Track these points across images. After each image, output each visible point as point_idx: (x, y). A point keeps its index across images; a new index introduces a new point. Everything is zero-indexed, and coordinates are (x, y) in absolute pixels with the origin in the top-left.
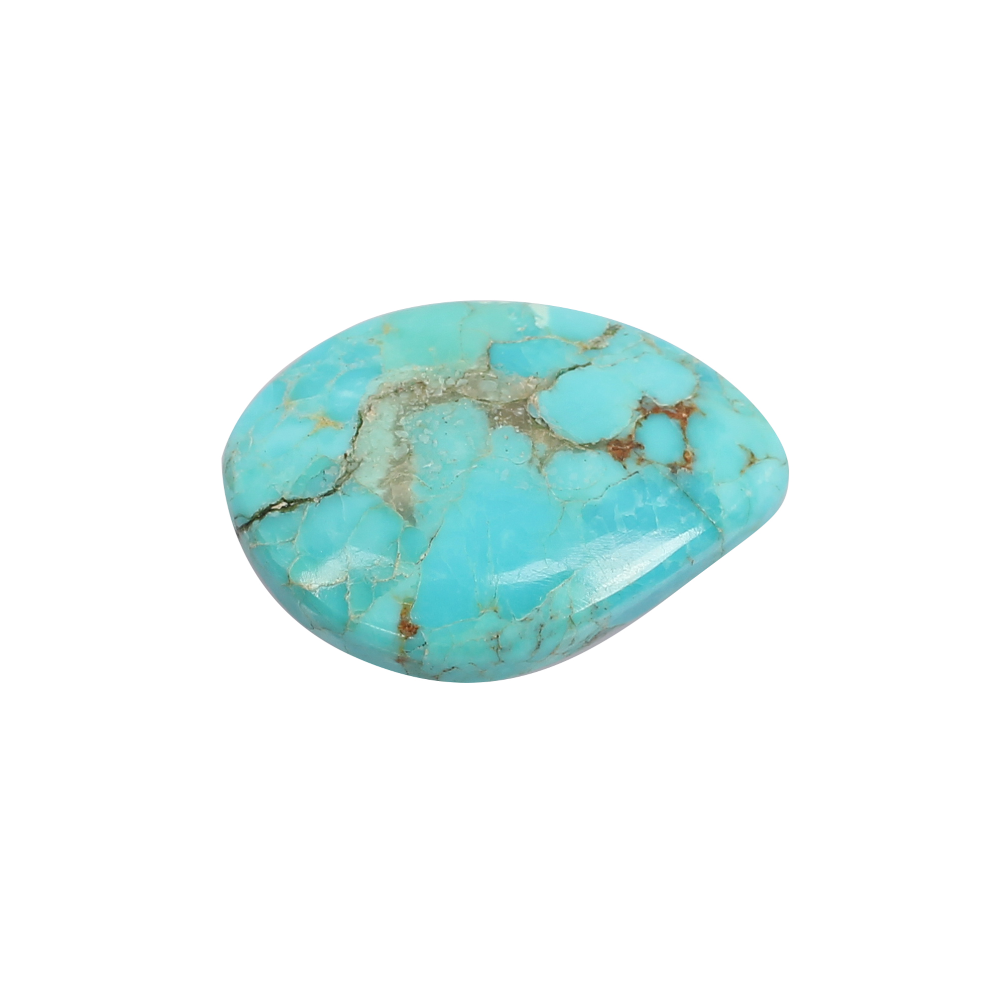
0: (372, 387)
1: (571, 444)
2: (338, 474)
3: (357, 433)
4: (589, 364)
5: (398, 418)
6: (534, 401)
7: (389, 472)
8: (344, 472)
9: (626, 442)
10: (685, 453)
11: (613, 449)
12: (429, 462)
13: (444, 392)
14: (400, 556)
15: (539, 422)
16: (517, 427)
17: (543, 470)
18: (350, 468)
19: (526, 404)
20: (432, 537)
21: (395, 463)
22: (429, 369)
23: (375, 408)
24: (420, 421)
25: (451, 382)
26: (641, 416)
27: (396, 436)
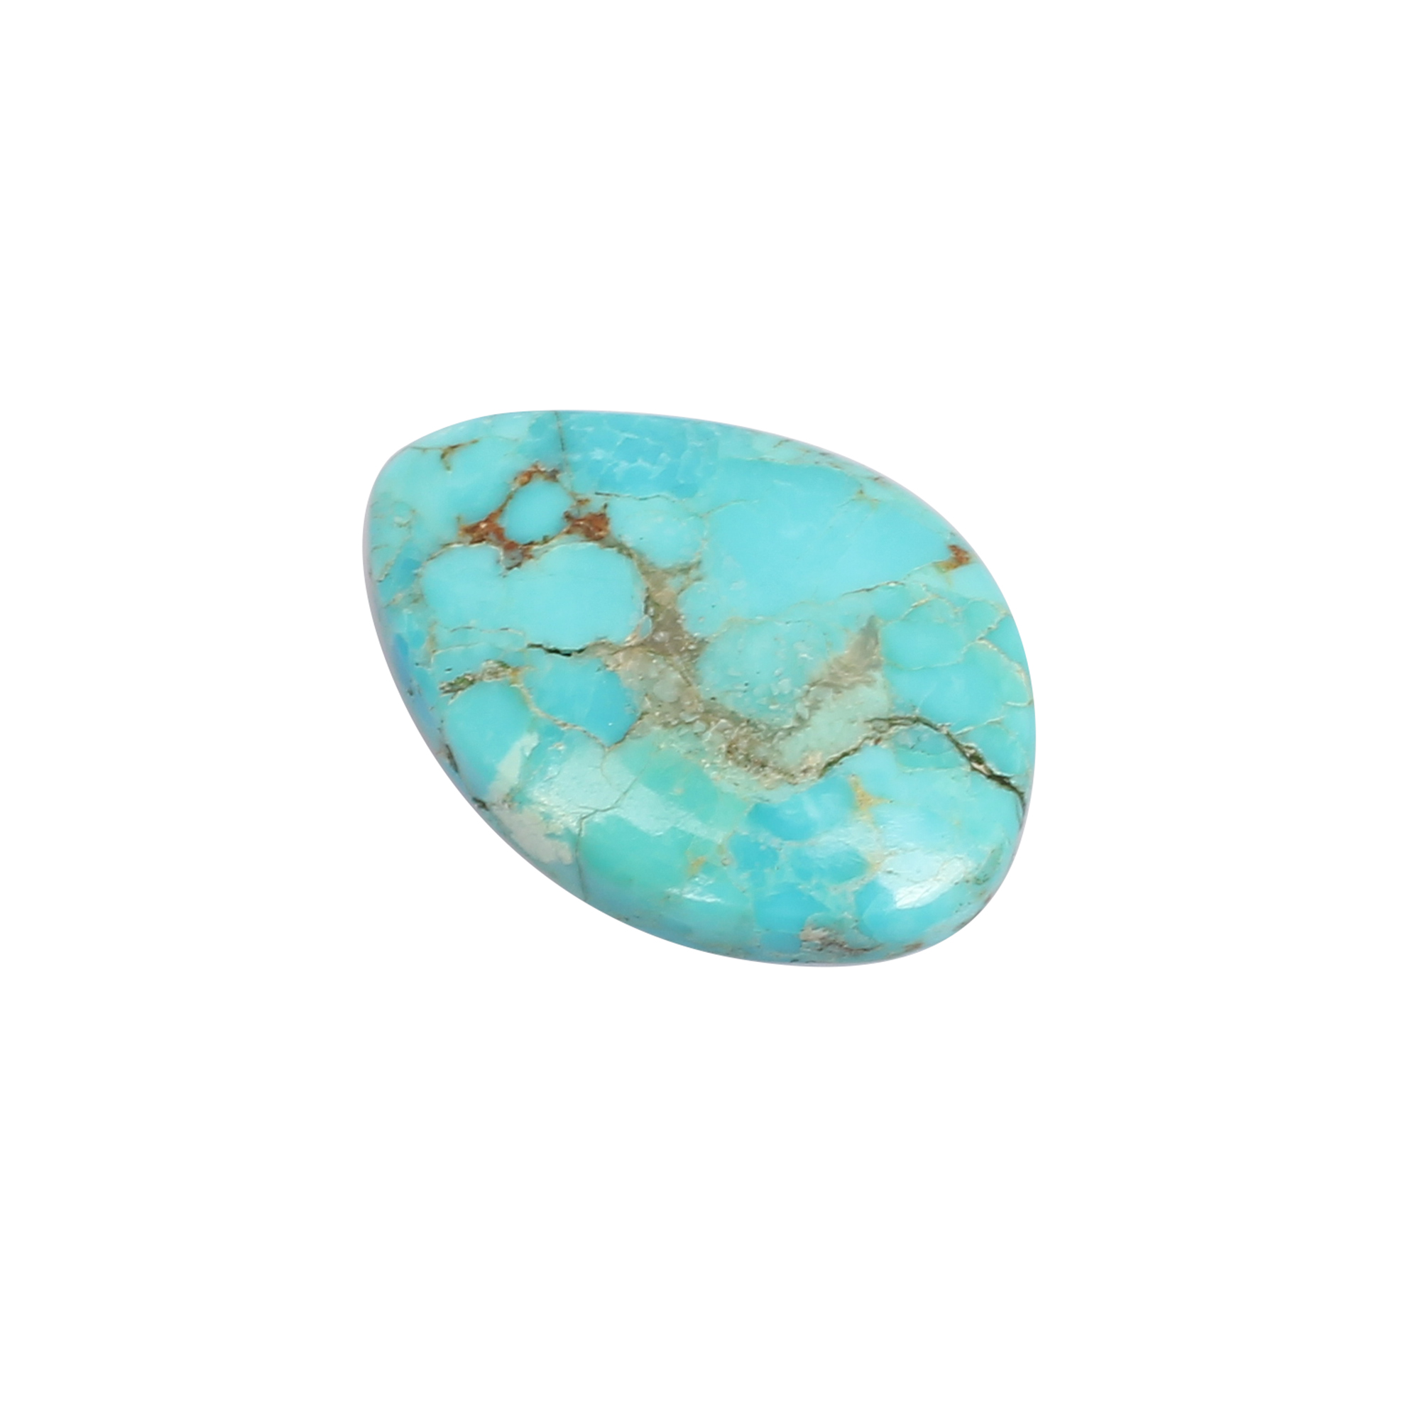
0: (780, 796)
1: (641, 565)
2: (902, 730)
3: (845, 755)
4: (532, 646)
5: (790, 731)
6: (634, 638)
7: (852, 686)
8: (895, 727)
9: (579, 529)
10: (524, 484)
11: (600, 530)
12: (803, 658)
13: (717, 722)
14: (914, 605)
15: (651, 610)
16: (679, 621)
17: (694, 560)
18: (885, 725)
19: (645, 640)
20: (866, 593)
21: (838, 689)
22: (705, 763)
23: (801, 764)
24: (772, 707)
25: (699, 727)
26: (535, 547)
27: (810, 716)
